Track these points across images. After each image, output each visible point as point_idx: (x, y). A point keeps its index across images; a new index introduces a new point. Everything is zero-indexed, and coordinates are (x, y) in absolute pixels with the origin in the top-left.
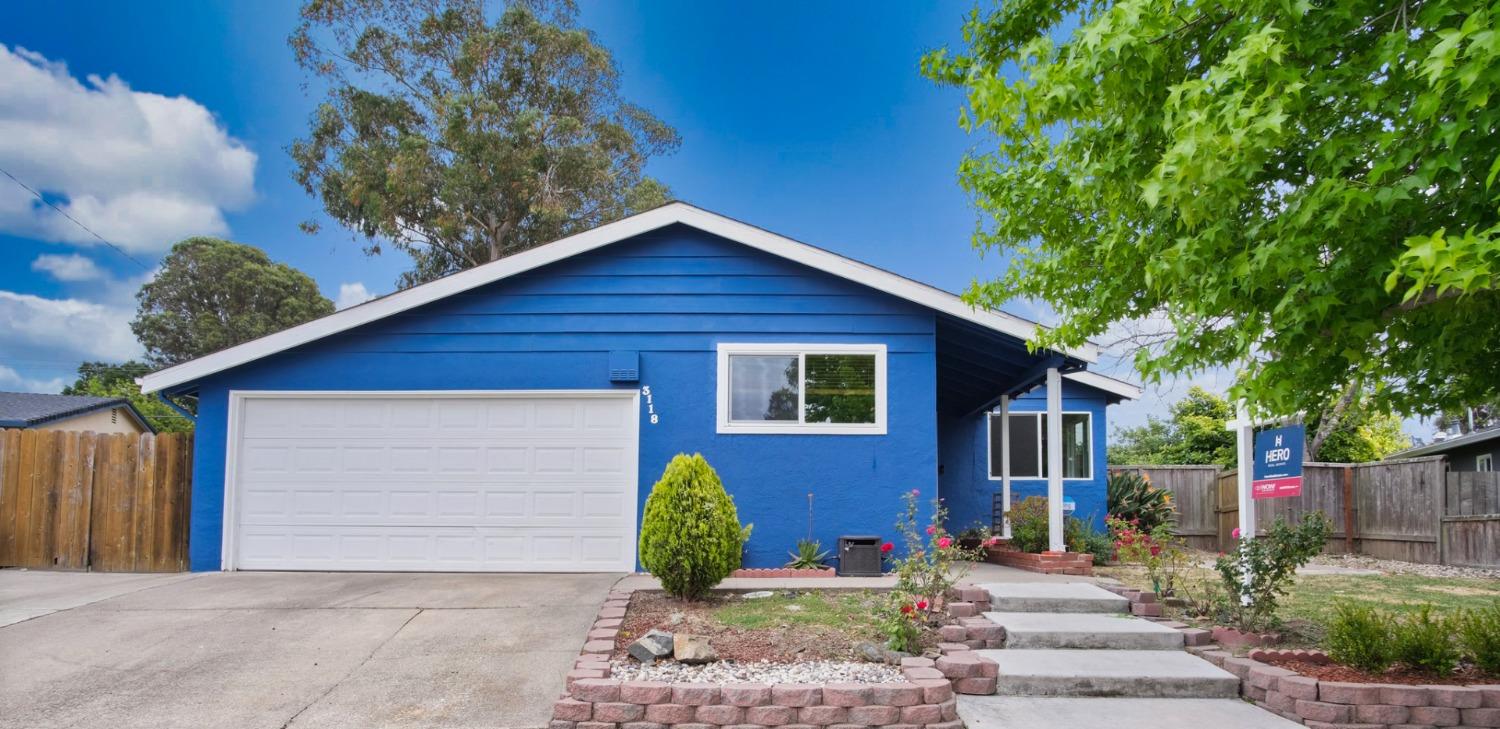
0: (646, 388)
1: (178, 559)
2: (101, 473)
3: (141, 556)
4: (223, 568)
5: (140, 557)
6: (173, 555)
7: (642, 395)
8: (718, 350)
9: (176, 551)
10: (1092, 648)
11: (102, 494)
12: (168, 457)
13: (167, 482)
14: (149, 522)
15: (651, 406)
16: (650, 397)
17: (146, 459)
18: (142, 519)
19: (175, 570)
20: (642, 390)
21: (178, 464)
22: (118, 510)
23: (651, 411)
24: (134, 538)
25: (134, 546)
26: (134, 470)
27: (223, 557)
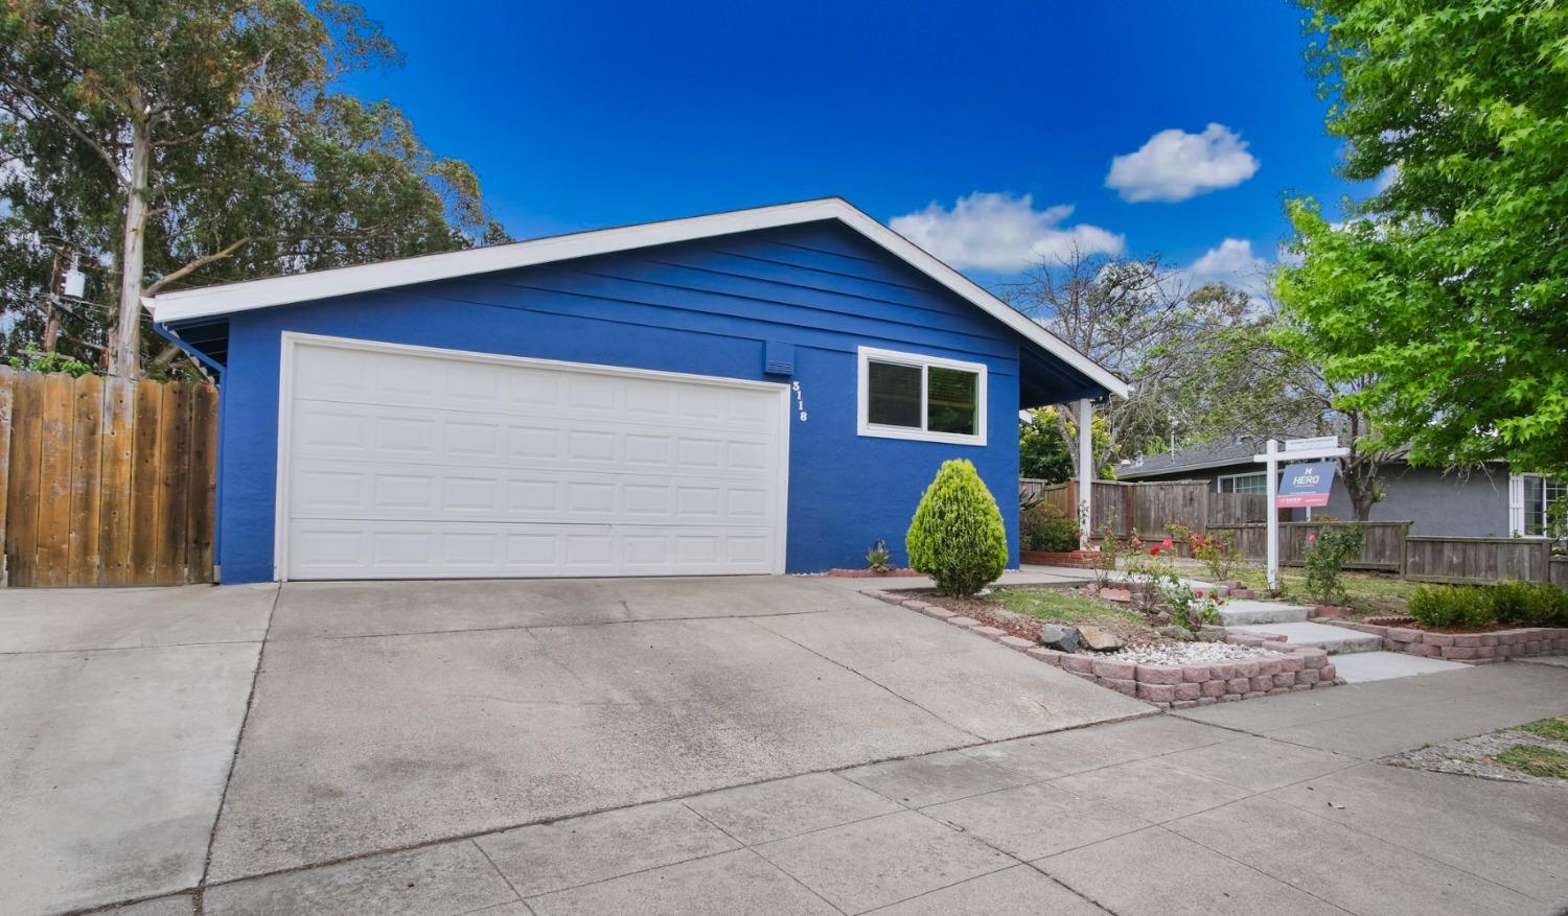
0: (796, 383)
1: (181, 566)
2: (27, 436)
3: (109, 562)
4: (276, 578)
5: (107, 566)
6: (171, 560)
7: (792, 390)
8: (859, 352)
9: (175, 554)
10: (1267, 623)
11: (29, 466)
12: (159, 417)
13: (157, 454)
14: (126, 513)
15: (801, 403)
16: (799, 393)
17: (116, 417)
18: (110, 507)
19: (173, 581)
20: (792, 386)
21: (178, 428)
22: (61, 492)
23: (801, 408)
24: (96, 535)
25: (96, 546)
26: (92, 432)
27: (277, 563)
